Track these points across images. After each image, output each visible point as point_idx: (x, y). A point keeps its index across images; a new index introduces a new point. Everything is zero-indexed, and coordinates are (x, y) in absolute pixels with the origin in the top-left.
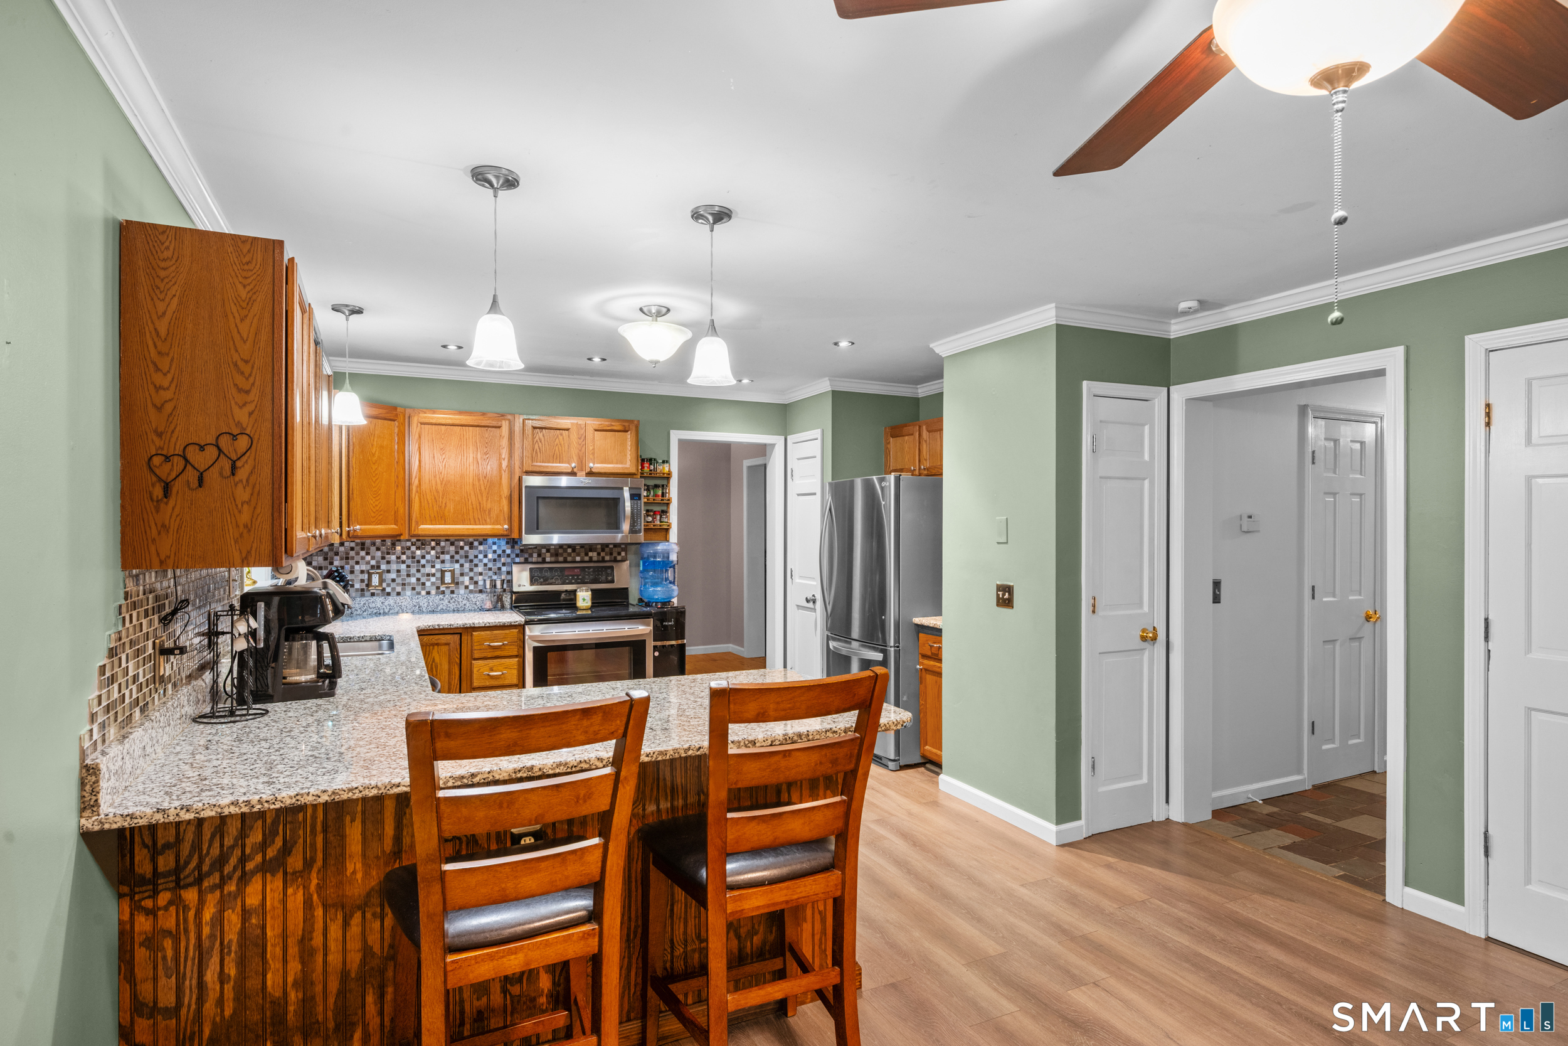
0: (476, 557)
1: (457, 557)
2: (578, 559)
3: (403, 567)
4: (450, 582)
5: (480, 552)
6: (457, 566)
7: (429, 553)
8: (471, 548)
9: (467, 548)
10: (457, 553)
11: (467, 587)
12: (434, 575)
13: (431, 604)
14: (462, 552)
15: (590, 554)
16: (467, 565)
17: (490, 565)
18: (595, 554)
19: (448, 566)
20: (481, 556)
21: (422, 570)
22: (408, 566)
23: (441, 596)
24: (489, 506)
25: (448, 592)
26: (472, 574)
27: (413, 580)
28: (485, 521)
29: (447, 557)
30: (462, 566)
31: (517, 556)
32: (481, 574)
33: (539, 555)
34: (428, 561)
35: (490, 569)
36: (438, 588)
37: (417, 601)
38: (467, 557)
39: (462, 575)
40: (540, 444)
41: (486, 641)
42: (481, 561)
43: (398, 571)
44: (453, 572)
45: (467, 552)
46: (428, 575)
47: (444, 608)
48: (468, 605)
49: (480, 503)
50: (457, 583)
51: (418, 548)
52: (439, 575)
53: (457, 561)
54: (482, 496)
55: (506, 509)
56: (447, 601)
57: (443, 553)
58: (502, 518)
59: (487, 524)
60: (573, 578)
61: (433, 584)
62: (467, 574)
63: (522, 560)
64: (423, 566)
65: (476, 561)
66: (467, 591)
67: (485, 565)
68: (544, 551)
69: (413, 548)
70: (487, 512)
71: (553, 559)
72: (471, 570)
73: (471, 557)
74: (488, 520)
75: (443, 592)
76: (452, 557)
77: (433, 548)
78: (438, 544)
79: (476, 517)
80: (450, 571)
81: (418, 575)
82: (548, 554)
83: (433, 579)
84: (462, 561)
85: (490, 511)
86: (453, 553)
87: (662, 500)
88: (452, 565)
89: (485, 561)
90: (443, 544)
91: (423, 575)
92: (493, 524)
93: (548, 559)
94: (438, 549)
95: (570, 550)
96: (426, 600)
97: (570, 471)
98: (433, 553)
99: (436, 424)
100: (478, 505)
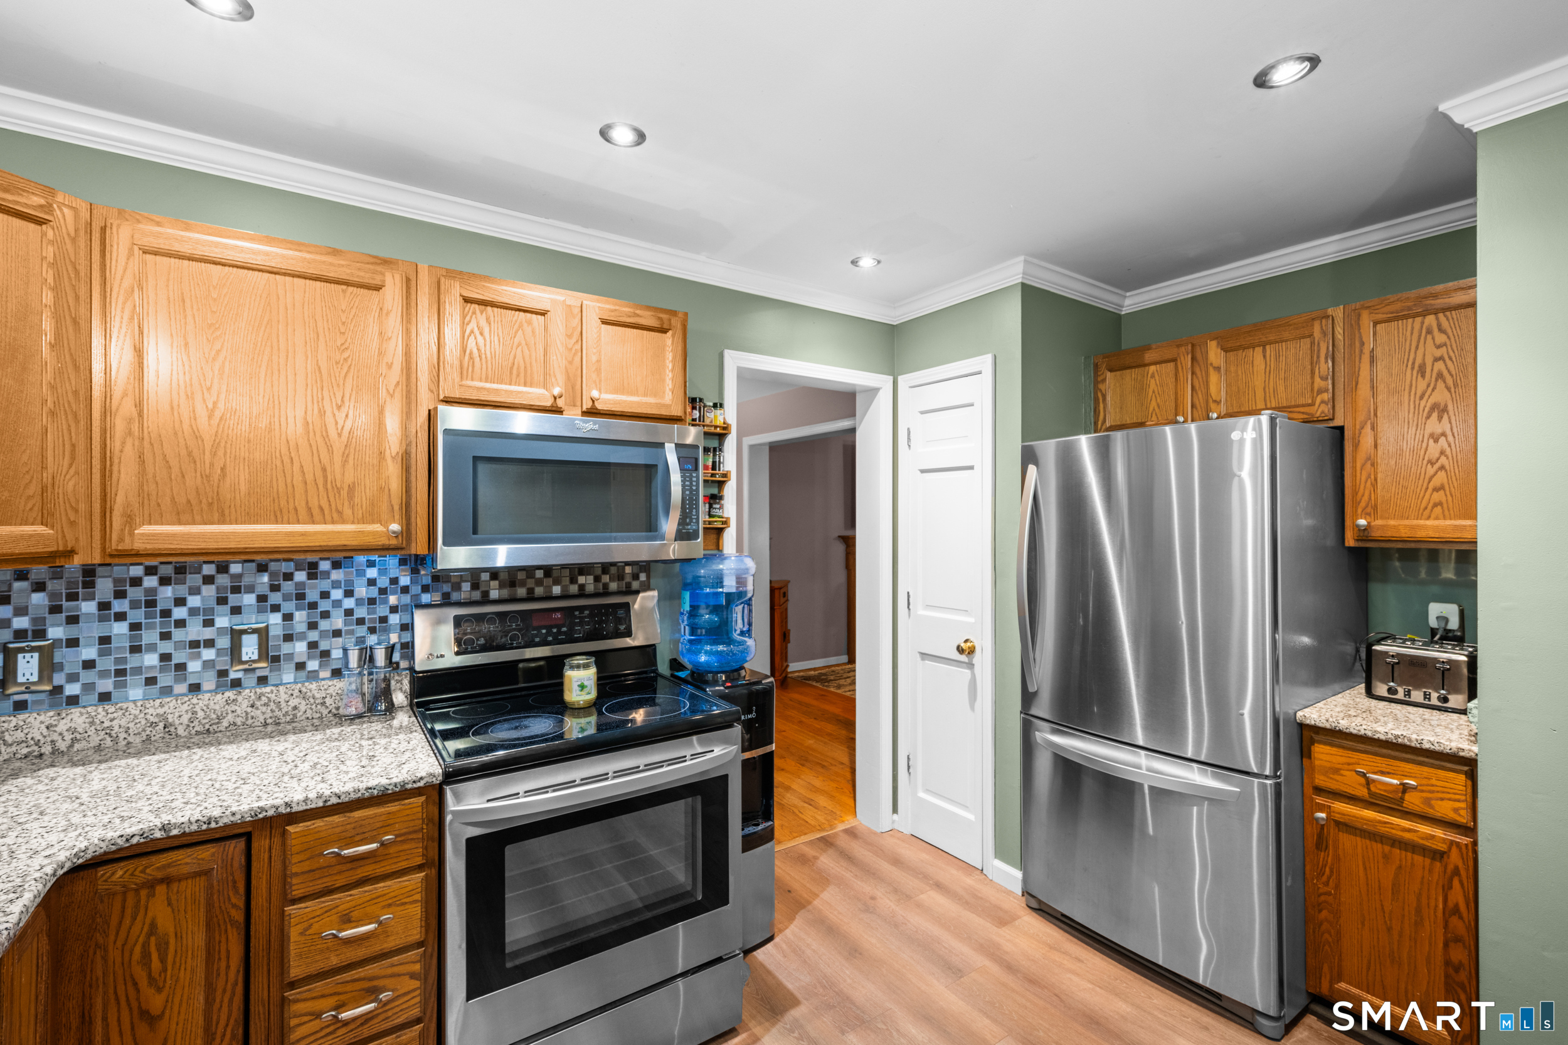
0: (325, 595)
1: (275, 598)
2: (557, 590)
3: (120, 629)
4: (255, 657)
5: (336, 585)
6: (275, 619)
7: (195, 591)
8: (312, 576)
9: (300, 576)
10: (275, 588)
11: (301, 666)
12: (210, 643)
13: (201, 714)
14: (288, 587)
15: (581, 580)
16: (300, 616)
17: (361, 612)
18: (590, 579)
19: (251, 620)
20: (337, 594)
21: (178, 634)
22: (135, 627)
23: (230, 694)
24: (349, 478)
25: (250, 681)
26: (313, 636)
27: (151, 660)
28: (340, 513)
29: (249, 599)
30: (288, 617)
31: (425, 589)
32: (337, 633)
33: (475, 586)
34: (193, 612)
35: (361, 621)
36: (223, 674)
37: (161, 711)
38: (301, 596)
39: (288, 638)
40: (480, 339)
41: (329, 844)
42: (337, 604)
43: (105, 640)
44: (263, 634)
45: (300, 585)
46: (195, 644)
47: (239, 721)
48: (303, 708)
49: (324, 470)
50: (276, 659)
51: (165, 581)
52: (224, 642)
53: (276, 608)
55: (395, 484)
56: (245, 704)
57: (236, 590)
58: (385, 507)
59: (344, 522)
60: (549, 633)
61: (208, 664)
62: (302, 636)
63: (437, 598)
64: (181, 624)
65: (324, 605)
66: (302, 674)
67: (349, 613)
68: (485, 576)
69: (151, 582)
70: (344, 493)
71: (505, 593)
72: (312, 626)
73: (312, 595)
74: (347, 512)
75: (237, 684)
76: (262, 599)
77: (209, 580)
78: (223, 568)
79: (314, 503)
80: (254, 631)
81: (166, 647)
82: (495, 584)
83: (208, 654)
84: (288, 607)
85: (351, 489)
86: (263, 589)
87: (713, 475)
88: (262, 617)
89: (349, 603)
90: (235, 568)
91: (179, 645)
92: (363, 521)
93: (494, 594)
94: (223, 580)
95: (539, 574)
96: (185, 707)
97: (548, 403)
98: (209, 591)
99: (191, 259)
100: (319, 474)
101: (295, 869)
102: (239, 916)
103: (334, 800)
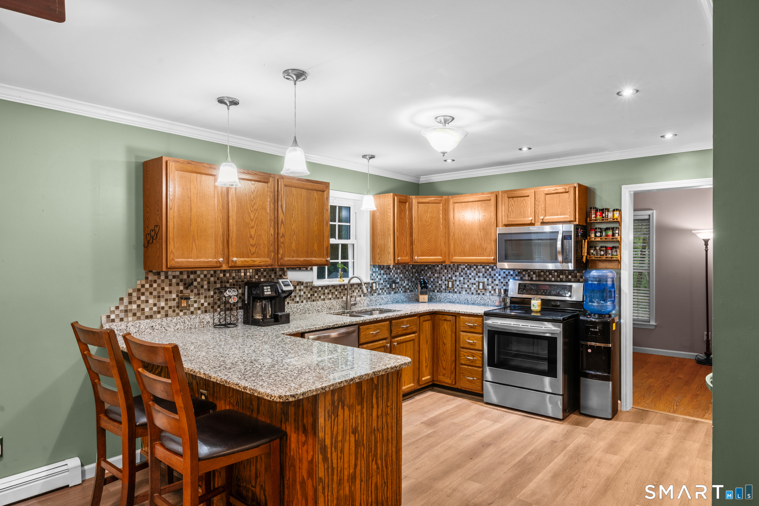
0: (495, 275)
1: (486, 275)
2: (553, 279)
3: (462, 279)
4: (482, 288)
5: (497, 273)
6: (486, 280)
7: (472, 272)
8: (492, 270)
9: (490, 270)
10: (486, 272)
11: (490, 292)
12: (475, 284)
13: (473, 299)
14: (488, 272)
15: (561, 276)
16: (490, 280)
17: (502, 280)
18: (564, 276)
19: (481, 280)
20: (497, 275)
21: (470, 281)
22: (464, 279)
23: (477, 296)
24: (485, 246)
25: (481, 294)
26: (493, 285)
27: (466, 286)
28: (484, 254)
29: (481, 275)
30: (488, 280)
31: (516, 275)
32: (497, 285)
33: (529, 276)
34: (472, 276)
35: (502, 283)
36: (477, 291)
37: (467, 297)
38: (490, 275)
39: (488, 285)
40: (512, 207)
42: (497, 277)
43: (460, 281)
44: (483, 283)
45: (490, 272)
46: (472, 284)
47: (479, 302)
48: (490, 302)
49: (481, 244)
50: (486, 289)
51: (468, 269)
52: (477, 284)
53: (486, 277)
54: (482, 240)
55: (494, 248)
56: (480, 299)
57: (479, 272)
58: (491, 253)
59: (484, 256)
60: (544, 292)
61: (475, 289)
62: (490, 285)
63: (519, 278)
64: (470, 279)
65: (495, 278)
66: (491, 294)
67: (500, 280)
68: (532, 273)
69: (466, 269)
70: (484, 250)
71: (537, 279)
72: (492, 282)
73: (492, 275)
74: (485, 254)
75: (479, 294)
76: (483, 275)
77: (475, 269)
78: (477, 267)
79: (479, 252)
80: (482, 282)
81: (468, 284)
82: (534, 276)
83: (475, 286)
84: (488, 277)
85: (486, 249)
86: (484, 272)
87: (612, 239)
88: (483, 279)
89: (500, 277)
90: (479, 267)
91: (470, 284)
92: (488, 256)
93: (534, 279)
94: (477, 270)
95: (548, 273)
96: (470, 297)
97: (530, 222)
98: (475, 272)
99: (460, 203)
100: (480, 245)
101: (461, 325)
102: (455, 331)
103: (466, 313)
